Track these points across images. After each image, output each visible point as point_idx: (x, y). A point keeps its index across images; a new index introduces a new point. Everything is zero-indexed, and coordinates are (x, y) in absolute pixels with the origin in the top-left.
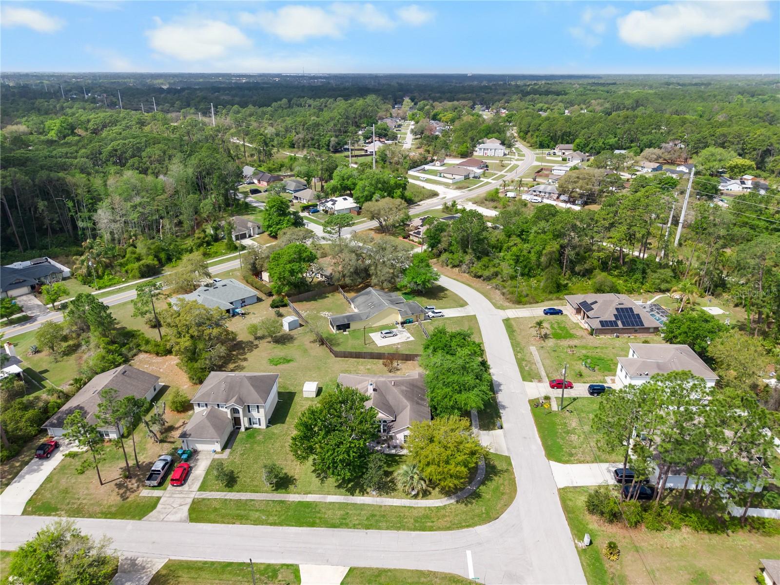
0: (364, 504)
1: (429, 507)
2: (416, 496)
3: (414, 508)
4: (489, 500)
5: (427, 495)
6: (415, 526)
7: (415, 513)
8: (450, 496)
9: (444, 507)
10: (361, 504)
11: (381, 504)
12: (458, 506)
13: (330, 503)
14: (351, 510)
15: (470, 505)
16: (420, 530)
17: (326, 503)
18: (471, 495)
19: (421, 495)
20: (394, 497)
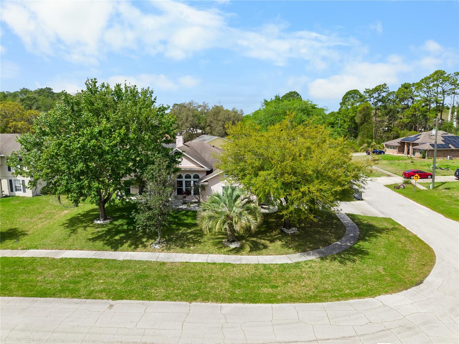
0: (130, 261)
1: (265, 265)
2: (237, 251)
3: (233, 266)
4: (384, 258)
5: (260, 249)
6: (233, 293)
7: (235, 273)
8: (304, 251)
9: (297, 265)
10: (124, 261)
11: (165, 261)
12: (327, 263)
13: (62, 259)
14: (100, 268)
15: (349, 263)
16: (243, 301)
17: (54, 259)
18: (345, 250)
19: (248, 248)
20: (194, 252)
